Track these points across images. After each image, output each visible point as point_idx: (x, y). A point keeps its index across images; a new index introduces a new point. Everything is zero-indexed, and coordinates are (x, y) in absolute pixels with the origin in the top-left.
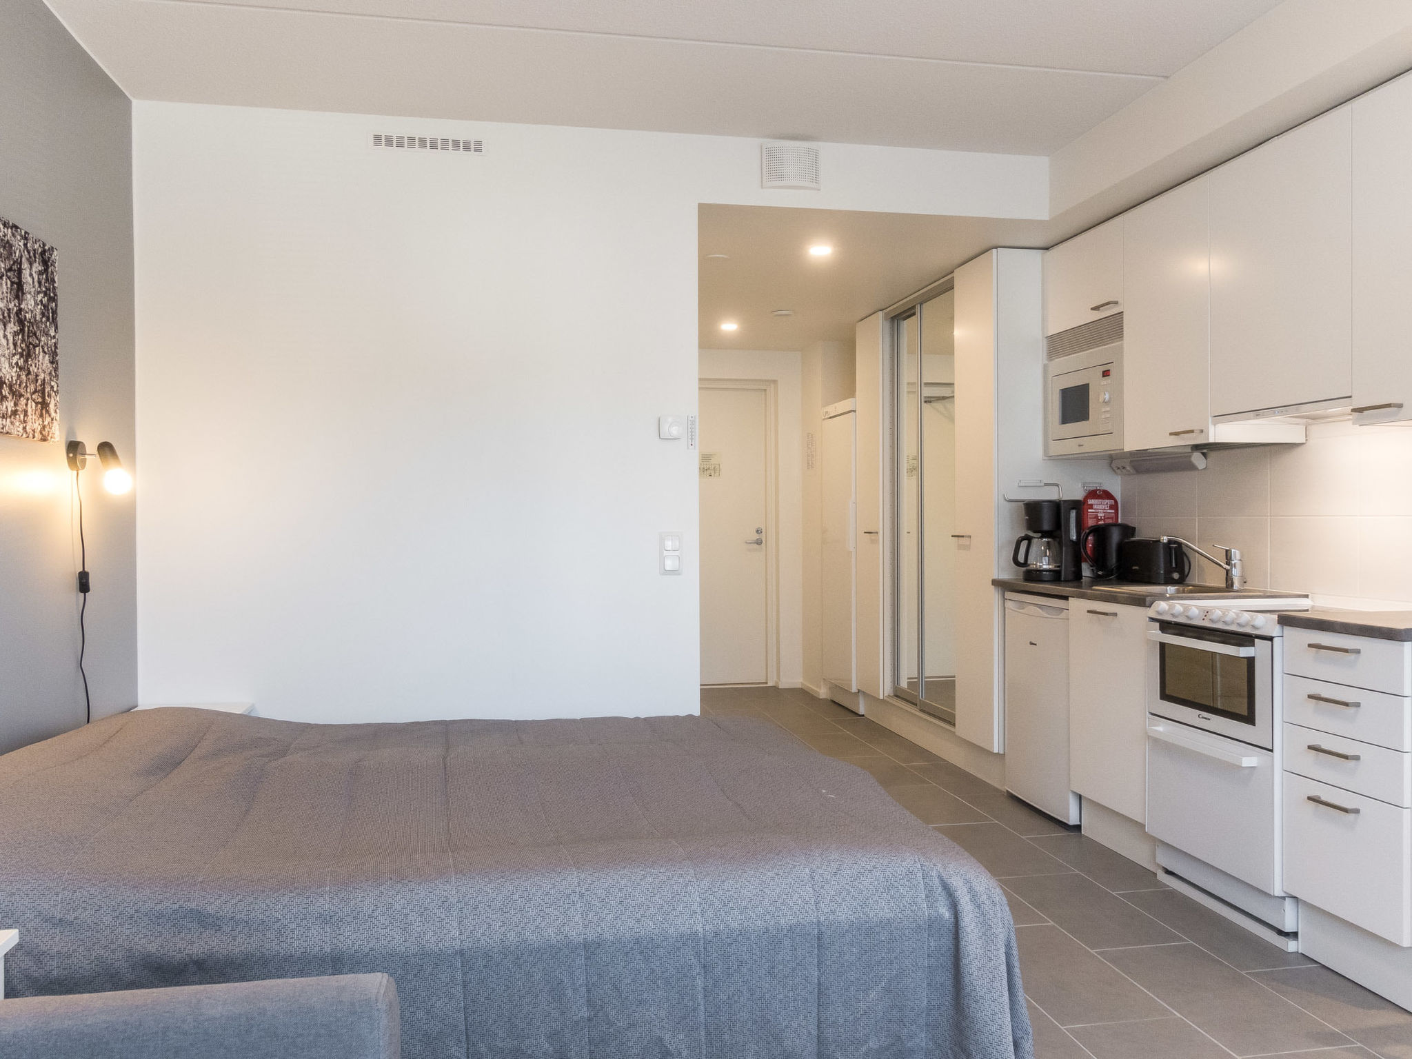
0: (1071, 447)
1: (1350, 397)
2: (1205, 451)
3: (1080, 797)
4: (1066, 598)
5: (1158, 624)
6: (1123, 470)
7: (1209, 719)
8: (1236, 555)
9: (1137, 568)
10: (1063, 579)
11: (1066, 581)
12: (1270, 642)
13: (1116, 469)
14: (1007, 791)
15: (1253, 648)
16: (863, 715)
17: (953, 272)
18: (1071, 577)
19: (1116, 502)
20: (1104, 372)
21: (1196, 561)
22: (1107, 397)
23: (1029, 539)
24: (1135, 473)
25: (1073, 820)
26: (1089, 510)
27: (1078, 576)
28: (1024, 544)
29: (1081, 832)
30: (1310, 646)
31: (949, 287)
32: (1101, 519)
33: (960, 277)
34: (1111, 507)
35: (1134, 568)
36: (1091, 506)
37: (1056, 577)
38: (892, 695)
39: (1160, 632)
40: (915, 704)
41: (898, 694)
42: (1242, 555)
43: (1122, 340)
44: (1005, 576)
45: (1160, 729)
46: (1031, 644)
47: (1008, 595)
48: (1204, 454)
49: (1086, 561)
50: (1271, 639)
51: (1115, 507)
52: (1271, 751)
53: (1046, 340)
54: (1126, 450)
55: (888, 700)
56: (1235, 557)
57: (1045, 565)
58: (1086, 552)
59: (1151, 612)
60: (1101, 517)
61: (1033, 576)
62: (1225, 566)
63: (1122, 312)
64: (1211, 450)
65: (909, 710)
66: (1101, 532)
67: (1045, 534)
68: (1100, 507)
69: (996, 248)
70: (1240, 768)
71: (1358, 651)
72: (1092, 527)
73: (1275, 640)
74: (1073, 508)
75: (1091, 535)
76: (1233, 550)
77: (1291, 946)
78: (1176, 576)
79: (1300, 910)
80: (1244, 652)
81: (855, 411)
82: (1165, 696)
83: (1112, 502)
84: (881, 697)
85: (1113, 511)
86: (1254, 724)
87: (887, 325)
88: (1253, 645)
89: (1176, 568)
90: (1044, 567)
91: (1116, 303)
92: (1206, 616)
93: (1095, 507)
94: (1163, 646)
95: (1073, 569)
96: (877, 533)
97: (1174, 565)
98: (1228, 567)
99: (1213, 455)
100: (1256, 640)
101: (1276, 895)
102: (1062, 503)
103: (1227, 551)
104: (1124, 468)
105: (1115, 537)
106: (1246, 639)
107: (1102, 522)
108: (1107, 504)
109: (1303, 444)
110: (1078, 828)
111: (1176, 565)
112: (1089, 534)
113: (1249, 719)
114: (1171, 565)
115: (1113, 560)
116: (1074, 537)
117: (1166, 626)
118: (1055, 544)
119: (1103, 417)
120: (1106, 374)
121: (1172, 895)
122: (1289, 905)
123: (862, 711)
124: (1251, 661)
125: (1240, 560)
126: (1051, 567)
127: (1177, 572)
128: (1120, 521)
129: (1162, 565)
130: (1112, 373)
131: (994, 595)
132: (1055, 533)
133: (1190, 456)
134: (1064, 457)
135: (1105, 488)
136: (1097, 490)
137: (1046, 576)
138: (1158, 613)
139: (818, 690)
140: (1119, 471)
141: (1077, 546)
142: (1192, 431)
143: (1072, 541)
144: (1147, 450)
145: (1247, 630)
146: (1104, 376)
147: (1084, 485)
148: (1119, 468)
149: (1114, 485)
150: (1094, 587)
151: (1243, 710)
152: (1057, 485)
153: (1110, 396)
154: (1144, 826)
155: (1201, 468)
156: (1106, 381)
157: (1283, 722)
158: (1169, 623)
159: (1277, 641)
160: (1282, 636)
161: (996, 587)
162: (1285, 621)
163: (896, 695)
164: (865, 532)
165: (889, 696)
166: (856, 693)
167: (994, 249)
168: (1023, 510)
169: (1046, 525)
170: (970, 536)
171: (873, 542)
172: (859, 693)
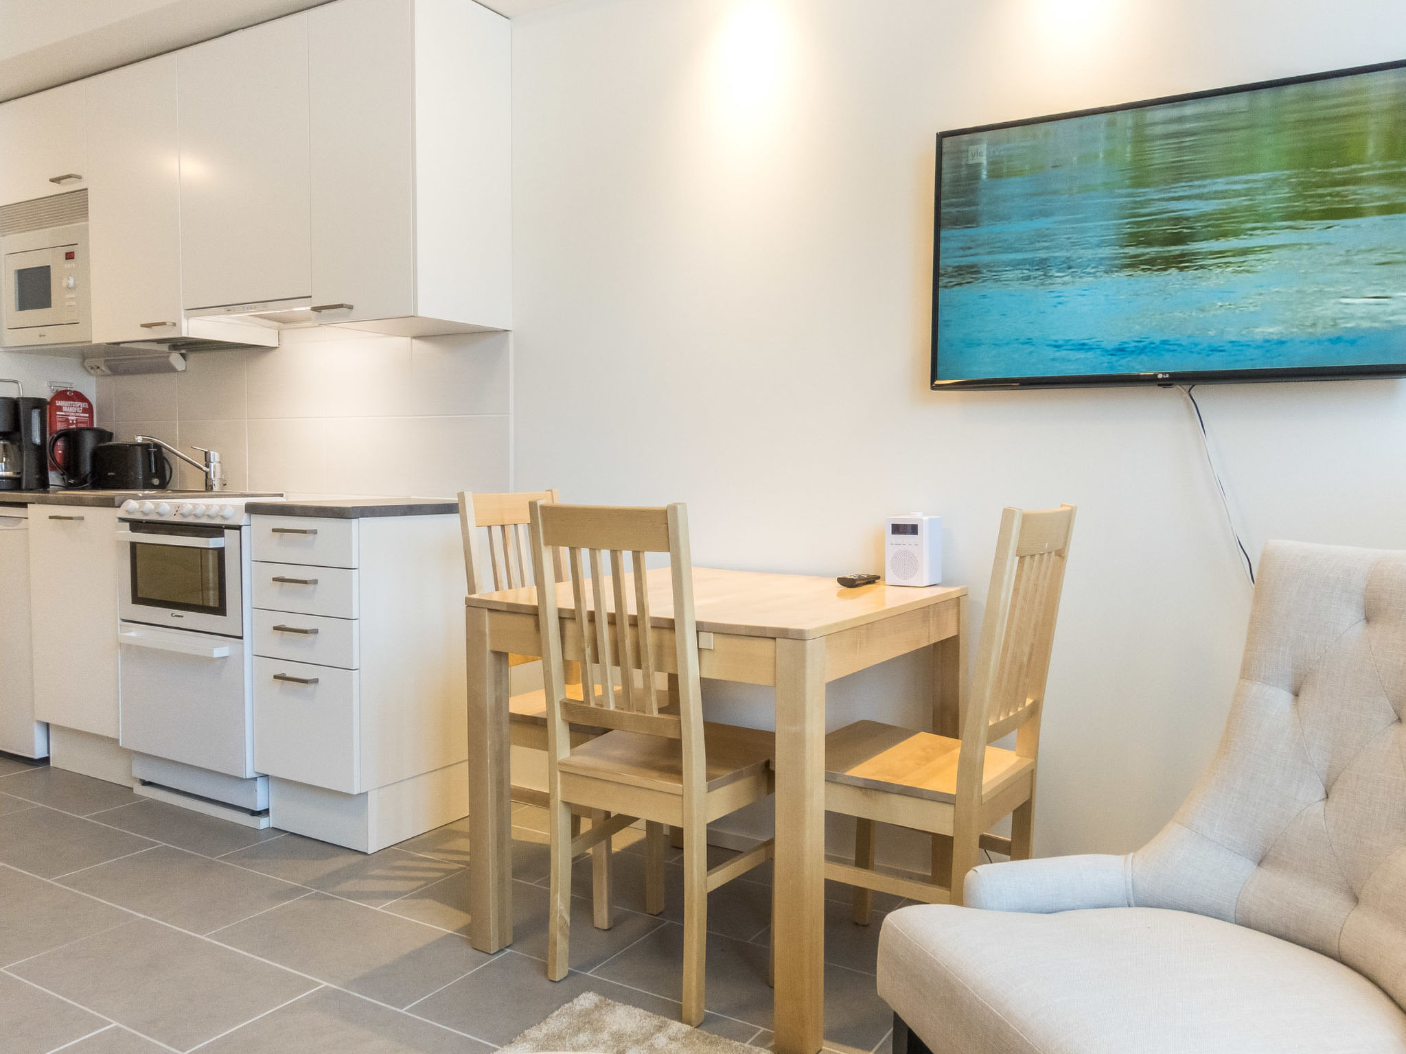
0: (31, 338)
1: (311, 297)
2: (183, 351)
3: (48, 725)
4: (24, 505)
5: (128, 524)
6: (98, 370)
7: (182, 617)
8: (215, 456)
9: (113, 474)
10: (24, 487)
12: (238, 531)
13: (89, 368)
15: (223, 538)
18: (34, 483)
19: (90, 405)
20: (67, 254)
21: (178, 466)
22: (71, 282)
24: (109, 372)
25: (39, 753)
26: (58, 413)
27: (44, 485)
29: (49, 764)
30: (274, 530)
32: (73, 424)
34: (84, 411)
35: (109, 474)
36: (60, 408)
37: (15, 484)
39: (130, 531)
42: (221, 457)
43: (87, 220)
45: (133, 634)
48: (183, 355)
49: (54, 469)
50: (239, 528)
51: (89, 410)
52: (241, 638)
54: (93, 342)
56: (214, 459)
58: (54, 459)
59: (121, 513)
60: (73, 421)
62: (205, 468)
63: (86, 189)
64: (190, 351)
66: (72, 437)
68: (71, 409)
70: (211, 660)
71: (315, 532)
72: (61, 430)
73: (243, 528)
74: (35, 407)
75: (62, 439)
76: (212, 452)
77: (263, 823)
78: (156, 482)
79: (270, 788)
80: (214, 543)
82: (137, 600)
83: (86, 405)
85: (87, 415)
86: (224, 614)
88: (222, 535)
89: (156, 473)
91: (79, 177)
92: (177, 511)
93: (65, 409)
94: (133, 546)
95: (37, 476)
97: (154, 471)
98: (208, 470)
99: (193, 357)
100: (225, 531)
101: (248, 777)
102: (21, 400)
103: (206, 453)
104: (98, 368)
105: (89, 443)
106: (216, 530)
107: (74, 426)
108: (80, 406)
109: (277, 347)
110: (46, 761)
111: (156, 470)
112: (56, 440)
113: (220, 610)
114: (151, 470)
115: (86, 467)
116: (37, 440)
117: (137, 525)
118: (13, 450)
119: (67, 304)
120: (70, 256)
121: (150, 805)
122: (260, 784)
124: (220, 552)
125: (220, 462)
126: (8, 473)
127: (157, 478)
128: (95, 426)
129: (140, 471)
130: (76, 256)
133: (168, 357)
134: (28, 348)
135: (76, 389)
136: (67, 391)
138: (129, 512)
140: (92, 371)
141: (41, 451)
142: (164, 324)
143: (35, 445)
144: (118, 343)
145: (218, 521)
146: (67, 259)
147: (51, 383)
148: (92, 368)
149: (89, 386)
151: (213, 602)
152: (16, 382)
153: (75, 282)
154: (118, 740)
155: (180, 370)
156: (70, 264)
157: (252, 608)
158: (139, 522)
159: (245, 529)
160: (250, 524)
162: (251, 509)
169: (3, 425)
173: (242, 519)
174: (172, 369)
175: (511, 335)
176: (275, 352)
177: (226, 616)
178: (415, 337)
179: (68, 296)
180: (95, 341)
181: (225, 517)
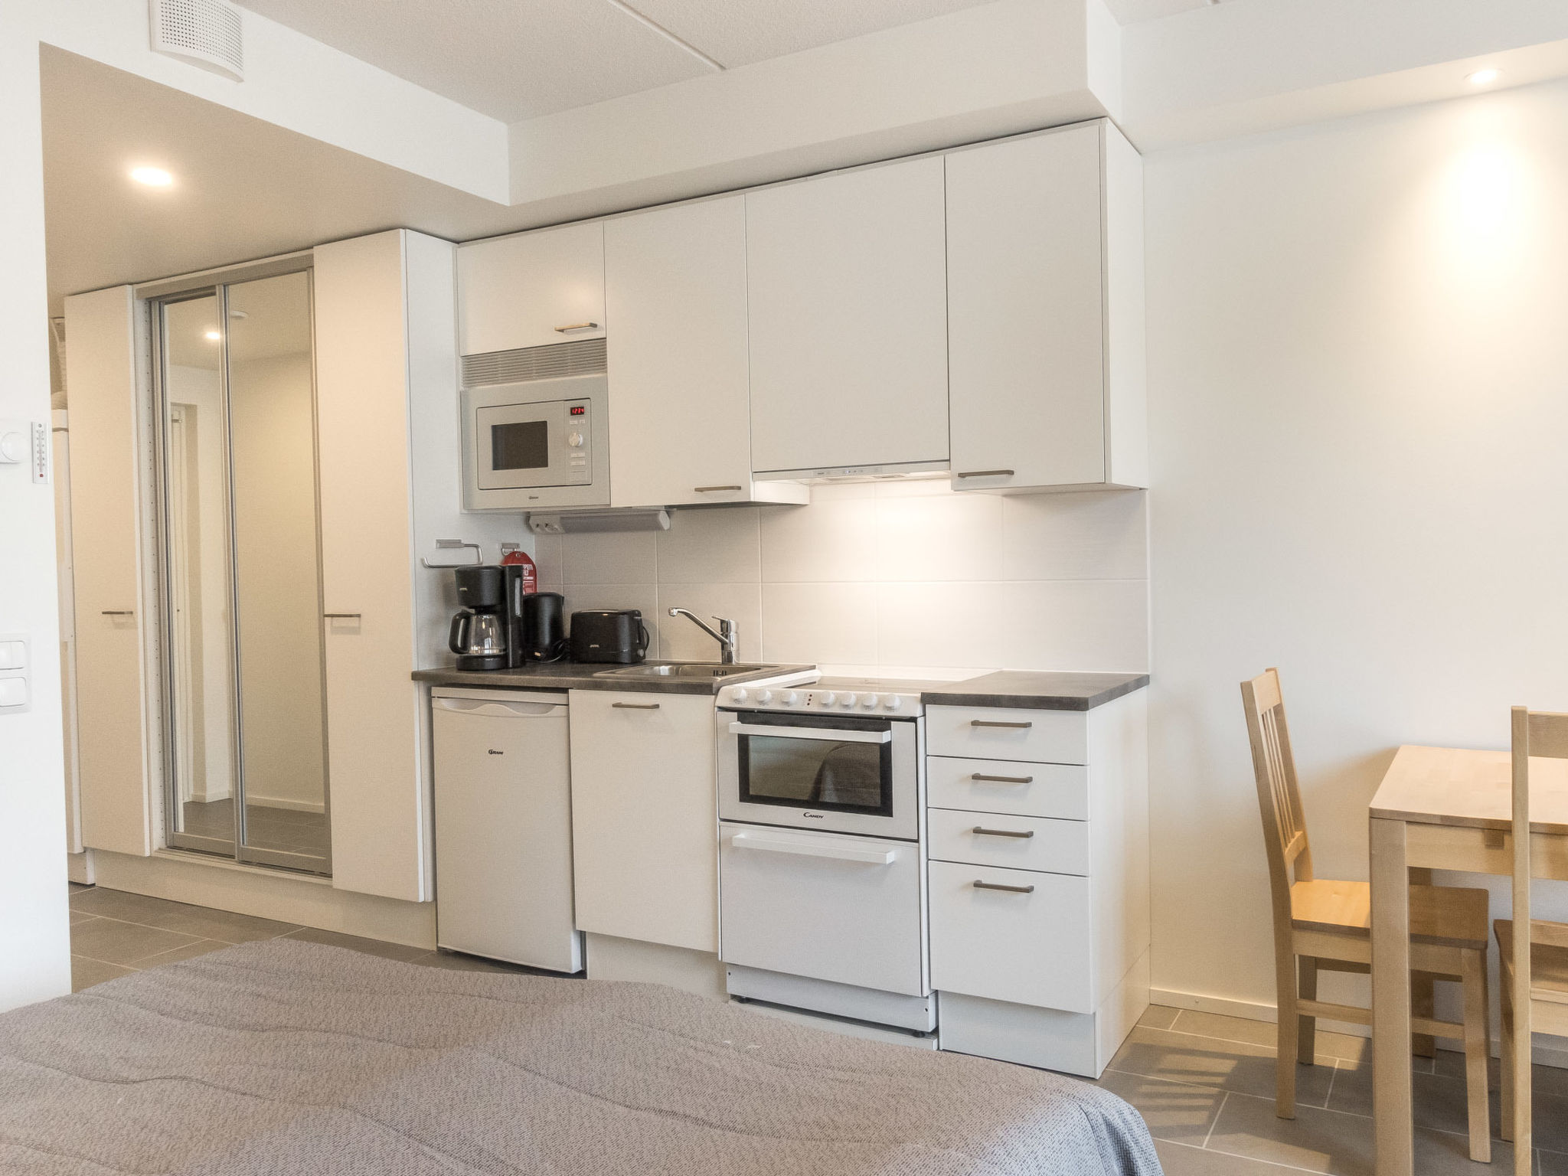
0: (521, 500)
3: (584, 934)
4: (565, 690)
5: (736, 713)
6: (546, 529)
7: (821, 817)
8: (735, 624)
9: (595, 646)
10: (511, 666)
11: (514, 667)
12: (914, 724)
13: (534, 527)
14: (439, 948)
15: (889, 732)
16: (94, 885)
17: (312, 248)
19: (534, 566)
20: (572, 409)
21: (657, 634)
22: (580, 439)
23: (467, 617)
24: (564, 531)
25: (569, 965)
28: (462, 622)
29: (585, 978)
30: (973, 723)
31: (304, 266)
32: (526, 589)
33: (327, 256)
34: (531, 573)
35: (591, 646)
37: (502, 663)
38: (164, 846)
39: (739, 723)
40: (231, 856)
43: (606, 372)
44: (426, 666)
45: (742, 836)
46: (491, 752)
47: (436, 691)
48: (669, 513)
51: (535, 572)
53: (460, 360)
54: (612, 506)
55: (160, 855)
56: (731, 629)
57: (489, 648)
59: (722, 700)
60: (526, 585)
61: (471, 664)
62: (718, 639)
63: (605, 339)
65: (213, 864)
67: (482, 610)
69: (404, 228)
71: (1028, 725)
74: (517, 576)
76: (730, 621)
78: (641, 652)
79: (940, 1006)
80: (884, 737)
81: (66, 430)
82: (746, 796)
83: (531, 567)
84: (147, 854)
85: (532, 578)
86: (890, 814)
87: (141, 307)
88: (889, 728)
89: (638, 643)
90: (487, 652)
91: (594, 326)
92: (810, 700)
94: (743, 740)
96: (132, 613)
98: (726, 641)
99: (679, 514)
100: (892, 722)
102: (507, 569)
103: (724, 619)
104: (547, 526)
105: (547, 610)
106: (881, 723)
107: (524, 592)
108: (526, 569)
109: (806, 505)
110: (580, 975)
113: (883, 809)
114: (634, 640)
116: (518, 612)
117: (746, 715)
119: (571, 463)
120: (577, 411)
122: (931, 1002)
123: (89, 882)
124: (885, 749)
126: (495, 651)
127: (642, 648)
128: (546, 590)
130: (587, 410)
131: (416, 694)
132: (499, 609)
133: (657, 515)
134: (495, 511)
135: (521, 549)
136: (515, 553)
137: (490, 663)
138: (731, 700)
142: (730, 487)
143: (518, 617)
144: (632, 507)
146: (572, 414)
147: (504, 546)
148: (537, 527)
149: (529, 545)
150: (596, 675)
151: (877, 801)
152: (476, 546)
153: (584, 439)
154: (717, 954)
155: (665, 528)
156: (575, 421)
157: (927, 808)
158: (751, 712)
159: (920, 721)
160: (924, 715)
161: (417, 682)
162: (929, 699)
163: (173, 847)
164: (104, 613)
165: (160, 849)
166: (81, 853)
167: (401, 230)
168: (454, 578)
169: (488, 597)
170: (359, 616)
171: (118, 626)
172: (87, 853)
173: (917, 712)
174: (658, 527)
175: (1147, 492)
176: (802, 510)
177: (892, 816)
178: (1006, 496)
179: (573, 455)
181: (890, 708)
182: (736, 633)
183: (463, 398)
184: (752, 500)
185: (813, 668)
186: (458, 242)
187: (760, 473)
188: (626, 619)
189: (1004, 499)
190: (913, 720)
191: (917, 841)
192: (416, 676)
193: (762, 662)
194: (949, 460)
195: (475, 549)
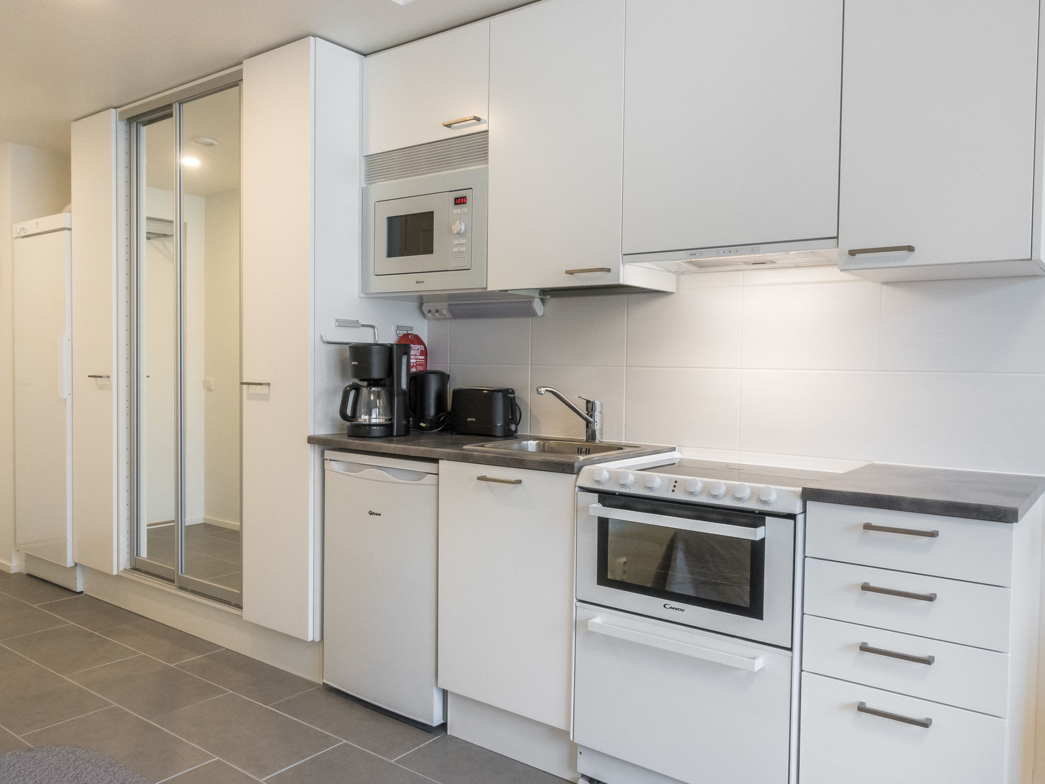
0: (407, 284)
3: (446, 692)
4: (435, 461)
5: (597, 495)
6: (437, 315)
7: (683, 610)
8: (600, 404)
10: (395, 435)
11: (398, 435)
12: (792, 521)
13: (426, 312)
14: (324, 684)
16: (81, 593)
17: (241, 63)
19: (425, 348)
20: (456, 199)
22: (462, 227)
23: (357, 388)
24: (451, 317)
25: (435, 720)
28: (352, 394)
29: (446, 731)
30: (864, 526)
31: (235, 82)
32: (413, 366)
33: (252, 72)
34: (422, 353)
35: (469, 419)
37: (388, 432)
38: (128, 567)
39: (600, 505)
40: (172, 581)
41: (137, 567)
43: (487, 163)
44: (322, 431)
45: (598, 620)
46: (371, 513)
47: (329, 454)
51: (425, 352)
52: (789, 649)
53: (363, 159)
54: (489, 289)
55: (124, 575)
57: (376, 417)
60: (413, 363)
61: (359, 432)
62: (588, 418)
63: (487, 131)
67: (373, 383)
68: (413, 352)
69: (314, 36)
71: (934, 533)
73: (798, 518)
74: (405, 354)
76: (595, 401)
78: (513, 427)
80: (757, 534)
81: (70, 229)
83: (421, 347)
84: (115, 573)
85: (423, 357)
86: (760, 616)
87: (122, 126)
88: (764, 524)
89: (511, 419)
90: (374, 421)
91: (478, 120)
92: (675, 486)
94: (603, 523)
96: (108, 377)
97: (510, 416)
98: (591, 420)
100: (767, 518)
103: (590, 399)
104: (437, 311)
105: (433, 386)
106: (755, 518)
107: (417, 371)
108: (419, 349)
109: (672, 293)
110: (440, 728)
113: (753, 611)
116: (404, 386)
117: (607, 498)
118: (385, 394)
119: (455, 250)
120: (460, 201)
123: (79, 590)
124: (758, 545)
126: (381, 421)
127: (514, 424)
128: (433, 368)
129: (501, 416)
130: (469, 200)
131: (311, 454)
132: (387, 382)
133: (532, 302)
134: (388, 295)
135: (414, 332)
136: (408, 334)
137: (376, 431)
138: (592, 481)
139: (10, 565)
140: (429, 315)
143: (403, 391)
144: (507, 291)
145: (750, 505)
146: (456, 204)
147: (398, 328)
148: (429, 311)
149: (422, 328)
150: (465, 447)
151: (745, 601)
152: (373, 327)
153: (466, 227)
154: (568, 733)
155: (539, 315)
156: (458, 210)
157: (803, 614)
158: (612, 494)
159: (800, 518)
160: (804, 512)
161: (313, 445)
162: (810, 495)
163: (135, 569)
164: (89, 376)
165: (125, 570)
166: (72, 567)
167: (311, 37)
168: (347, 354)
169: (377, 372)
170: (269, 384)
171: (101, 387)
172: (77, 567)
173: (797, 508)
174: (532, 313)
177: (762, 619)
179: (456, 242)
180: (490, 288)
181: (765, 502)
182: (601, 413)
183: (364, 194)
184: (622, 282)
185: (673, 449)
186: (365, 55)
187: (631, 256)
188: (500, 397)
189: (884, 287)
190: (792, 517)
191: (791, 649)
192: (312, 440)
193: (624, 442)
194: (837, 238)
195: (371, 330)
